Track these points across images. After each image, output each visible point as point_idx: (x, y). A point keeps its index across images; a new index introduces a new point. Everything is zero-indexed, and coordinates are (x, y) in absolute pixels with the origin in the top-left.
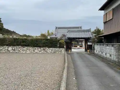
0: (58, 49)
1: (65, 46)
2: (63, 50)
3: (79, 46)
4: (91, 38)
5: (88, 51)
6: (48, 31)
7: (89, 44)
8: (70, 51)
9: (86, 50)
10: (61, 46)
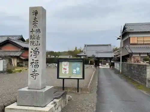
0: (89, 65)
1: (94, 64)
2: (93, 66)
3: (108, 64)
4: (113, 57)
5: (112, 67)
6: (76, 48)
7: (112, 62)
8: (98, 67)
9: (110, 66)
10: (91, 64)
